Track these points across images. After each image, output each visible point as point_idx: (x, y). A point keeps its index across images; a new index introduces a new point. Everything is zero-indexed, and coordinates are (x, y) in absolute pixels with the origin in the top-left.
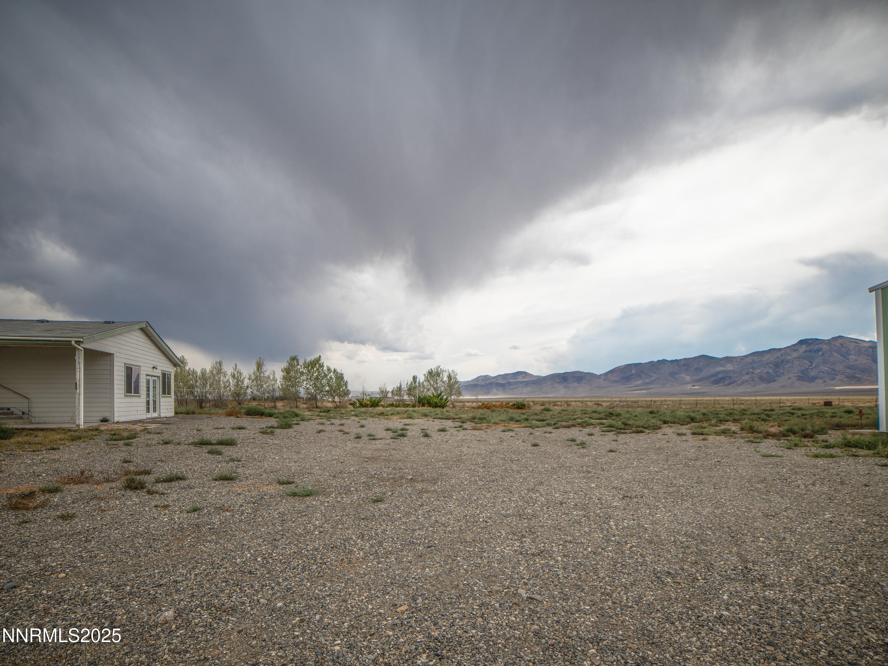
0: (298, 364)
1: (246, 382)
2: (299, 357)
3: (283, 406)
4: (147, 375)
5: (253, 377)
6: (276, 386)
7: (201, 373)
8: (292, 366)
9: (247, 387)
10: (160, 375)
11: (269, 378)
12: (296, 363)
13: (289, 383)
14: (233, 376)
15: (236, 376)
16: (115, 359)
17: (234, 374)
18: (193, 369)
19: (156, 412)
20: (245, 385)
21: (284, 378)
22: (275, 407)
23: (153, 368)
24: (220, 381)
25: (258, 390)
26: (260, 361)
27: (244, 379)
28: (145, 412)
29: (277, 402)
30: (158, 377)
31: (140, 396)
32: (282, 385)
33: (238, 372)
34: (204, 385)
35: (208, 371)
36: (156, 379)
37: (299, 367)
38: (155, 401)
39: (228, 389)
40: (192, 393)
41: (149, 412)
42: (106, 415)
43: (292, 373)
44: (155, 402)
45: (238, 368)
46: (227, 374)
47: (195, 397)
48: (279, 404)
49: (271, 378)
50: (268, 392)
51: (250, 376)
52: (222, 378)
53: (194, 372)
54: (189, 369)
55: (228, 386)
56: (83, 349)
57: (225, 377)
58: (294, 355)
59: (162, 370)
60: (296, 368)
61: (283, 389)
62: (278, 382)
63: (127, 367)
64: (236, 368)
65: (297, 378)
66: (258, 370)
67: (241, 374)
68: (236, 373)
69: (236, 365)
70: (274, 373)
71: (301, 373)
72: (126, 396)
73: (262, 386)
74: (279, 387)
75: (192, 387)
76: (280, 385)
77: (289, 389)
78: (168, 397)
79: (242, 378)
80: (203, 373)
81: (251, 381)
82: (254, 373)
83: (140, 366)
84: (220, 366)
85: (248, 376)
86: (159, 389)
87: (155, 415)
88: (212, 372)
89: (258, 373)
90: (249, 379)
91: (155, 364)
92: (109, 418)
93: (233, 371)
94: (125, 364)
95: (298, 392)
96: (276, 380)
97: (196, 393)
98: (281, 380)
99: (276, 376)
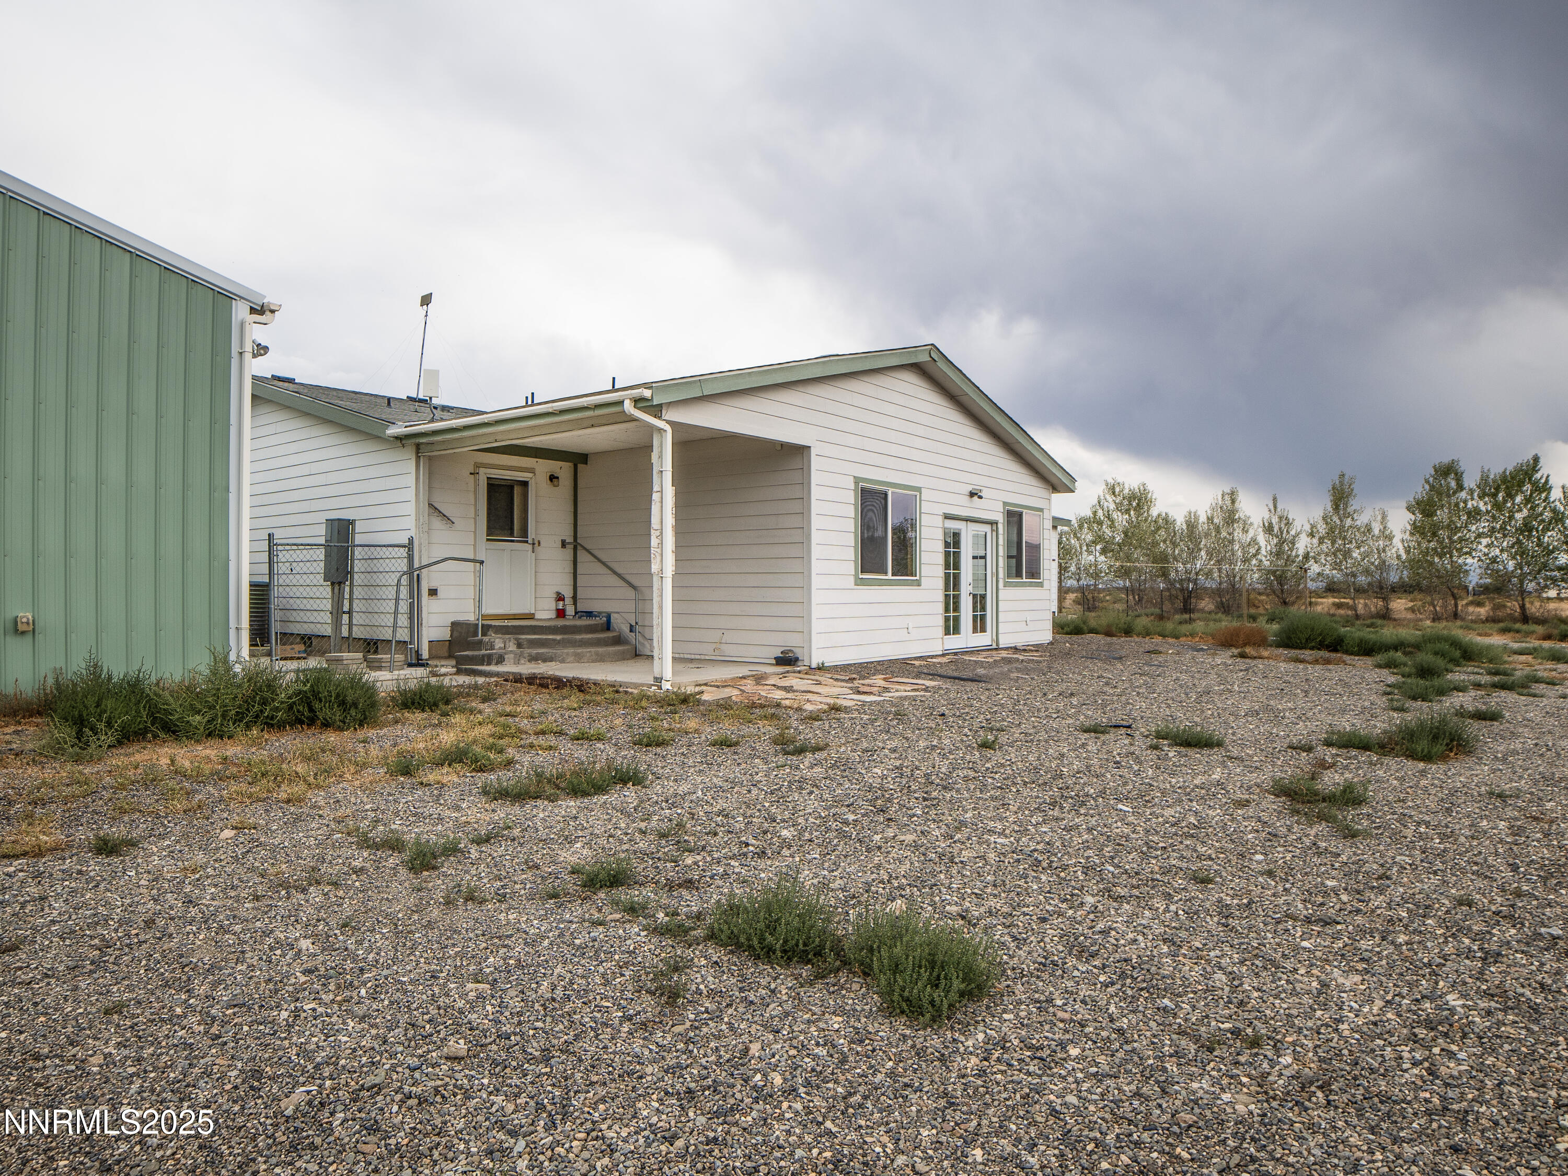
0: (1461, 487)
1: (1303, 544)
2: (1463, 466)
3: (1412, 610)
4: (947, 517)
5: (1322, 529)
6: (1391, 553)
7: (1187, 522)
8: (1440, 494)
9: (1306, 557)
10: (1000, 518)
11: (1369, 530)
12: (1453, 484)
13: (1432, 545)
14: (1269, 529)
15: (1276, 529)
16: (816, 463)
17: (1270, 524)
18: (1166, 514)
19: (983, 630)
20: (1301, 552)
21: (1416, 529)
22: (1385, 615)
23: (972, 494)
24: (1232, 542)
25: (1336, 566)
26: (1342, 483)
27: (1298, 534)
28: (941, 630)
29: (1392, 596)
30: (993, 523)
31: (918, 583)
32: (1408, 551)
33: (1280, 518)
34: (1193, 554)
35: (1203, 518)
36: (987, 528)
37: (1463, 495)
38: (983, 597)
39: (1254, 562)
40: (1164, 574)
41: (957, 630)
42: (791, 641)
43: (1442, 515)
44: (979, 601)
45: (1280, 506)
46: (1251, 524)
47: (1172, 583)
48: (1399, 605)
49: (1376, 532)
50: (1367, 572)
51: (1313, 526)
52: (1238, 534)
53: (1167, 521)
54: (1159, 515)
55: (1255, 555)
56: (668, 428)
57: (1245, 531)
58: (1446, 460)
59: (1005, 504)
60: (1453, 500)
61: (1413, 564)
62: (1397, 542)
63: (863, 490)
64: (1275, 507)
65: (1457, 530)
66: (1336, 508)
67: (1288, 524)
68: (1275, 520)
69: (1275, 500)
70: (1384, 517)
71: (1469, 514)
72: (859, 582)
73: (1347, 554)
74: (1399, 557)
75: (1163, 558)
76: (1402, 552)
77: (1432, 563)
78: (1031, 585)
79: (1293, 532)
80: (1191, 525)
81: (1315, 541)
82: (1324, 519)
83: (919, 489)
84: (1233, 502)
85: (1307, 528)
86: (998, 560)
87: (983, 640)
88: (1210, 519)
89: (1335, 519)
90: (1312, 535)
91: (977, 482)
92: (799, 653)
93: (1267, 515)
94: (857, 480)
95: (1460, 570)
96: (1390, 538)
97: (1173, 575)
98: (1407, 536)
99: (1389, 525)
